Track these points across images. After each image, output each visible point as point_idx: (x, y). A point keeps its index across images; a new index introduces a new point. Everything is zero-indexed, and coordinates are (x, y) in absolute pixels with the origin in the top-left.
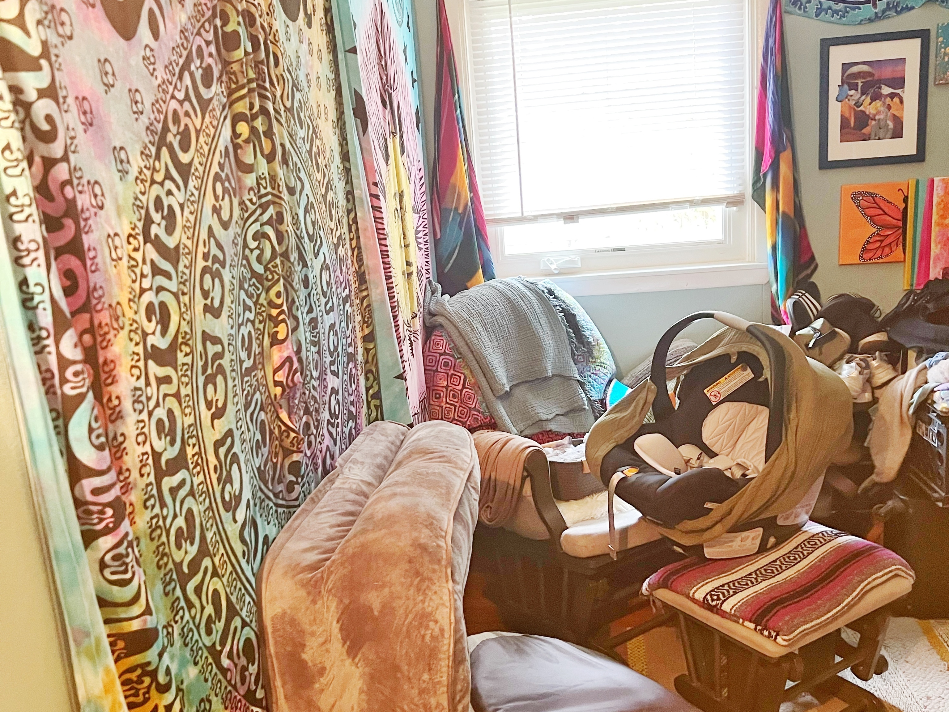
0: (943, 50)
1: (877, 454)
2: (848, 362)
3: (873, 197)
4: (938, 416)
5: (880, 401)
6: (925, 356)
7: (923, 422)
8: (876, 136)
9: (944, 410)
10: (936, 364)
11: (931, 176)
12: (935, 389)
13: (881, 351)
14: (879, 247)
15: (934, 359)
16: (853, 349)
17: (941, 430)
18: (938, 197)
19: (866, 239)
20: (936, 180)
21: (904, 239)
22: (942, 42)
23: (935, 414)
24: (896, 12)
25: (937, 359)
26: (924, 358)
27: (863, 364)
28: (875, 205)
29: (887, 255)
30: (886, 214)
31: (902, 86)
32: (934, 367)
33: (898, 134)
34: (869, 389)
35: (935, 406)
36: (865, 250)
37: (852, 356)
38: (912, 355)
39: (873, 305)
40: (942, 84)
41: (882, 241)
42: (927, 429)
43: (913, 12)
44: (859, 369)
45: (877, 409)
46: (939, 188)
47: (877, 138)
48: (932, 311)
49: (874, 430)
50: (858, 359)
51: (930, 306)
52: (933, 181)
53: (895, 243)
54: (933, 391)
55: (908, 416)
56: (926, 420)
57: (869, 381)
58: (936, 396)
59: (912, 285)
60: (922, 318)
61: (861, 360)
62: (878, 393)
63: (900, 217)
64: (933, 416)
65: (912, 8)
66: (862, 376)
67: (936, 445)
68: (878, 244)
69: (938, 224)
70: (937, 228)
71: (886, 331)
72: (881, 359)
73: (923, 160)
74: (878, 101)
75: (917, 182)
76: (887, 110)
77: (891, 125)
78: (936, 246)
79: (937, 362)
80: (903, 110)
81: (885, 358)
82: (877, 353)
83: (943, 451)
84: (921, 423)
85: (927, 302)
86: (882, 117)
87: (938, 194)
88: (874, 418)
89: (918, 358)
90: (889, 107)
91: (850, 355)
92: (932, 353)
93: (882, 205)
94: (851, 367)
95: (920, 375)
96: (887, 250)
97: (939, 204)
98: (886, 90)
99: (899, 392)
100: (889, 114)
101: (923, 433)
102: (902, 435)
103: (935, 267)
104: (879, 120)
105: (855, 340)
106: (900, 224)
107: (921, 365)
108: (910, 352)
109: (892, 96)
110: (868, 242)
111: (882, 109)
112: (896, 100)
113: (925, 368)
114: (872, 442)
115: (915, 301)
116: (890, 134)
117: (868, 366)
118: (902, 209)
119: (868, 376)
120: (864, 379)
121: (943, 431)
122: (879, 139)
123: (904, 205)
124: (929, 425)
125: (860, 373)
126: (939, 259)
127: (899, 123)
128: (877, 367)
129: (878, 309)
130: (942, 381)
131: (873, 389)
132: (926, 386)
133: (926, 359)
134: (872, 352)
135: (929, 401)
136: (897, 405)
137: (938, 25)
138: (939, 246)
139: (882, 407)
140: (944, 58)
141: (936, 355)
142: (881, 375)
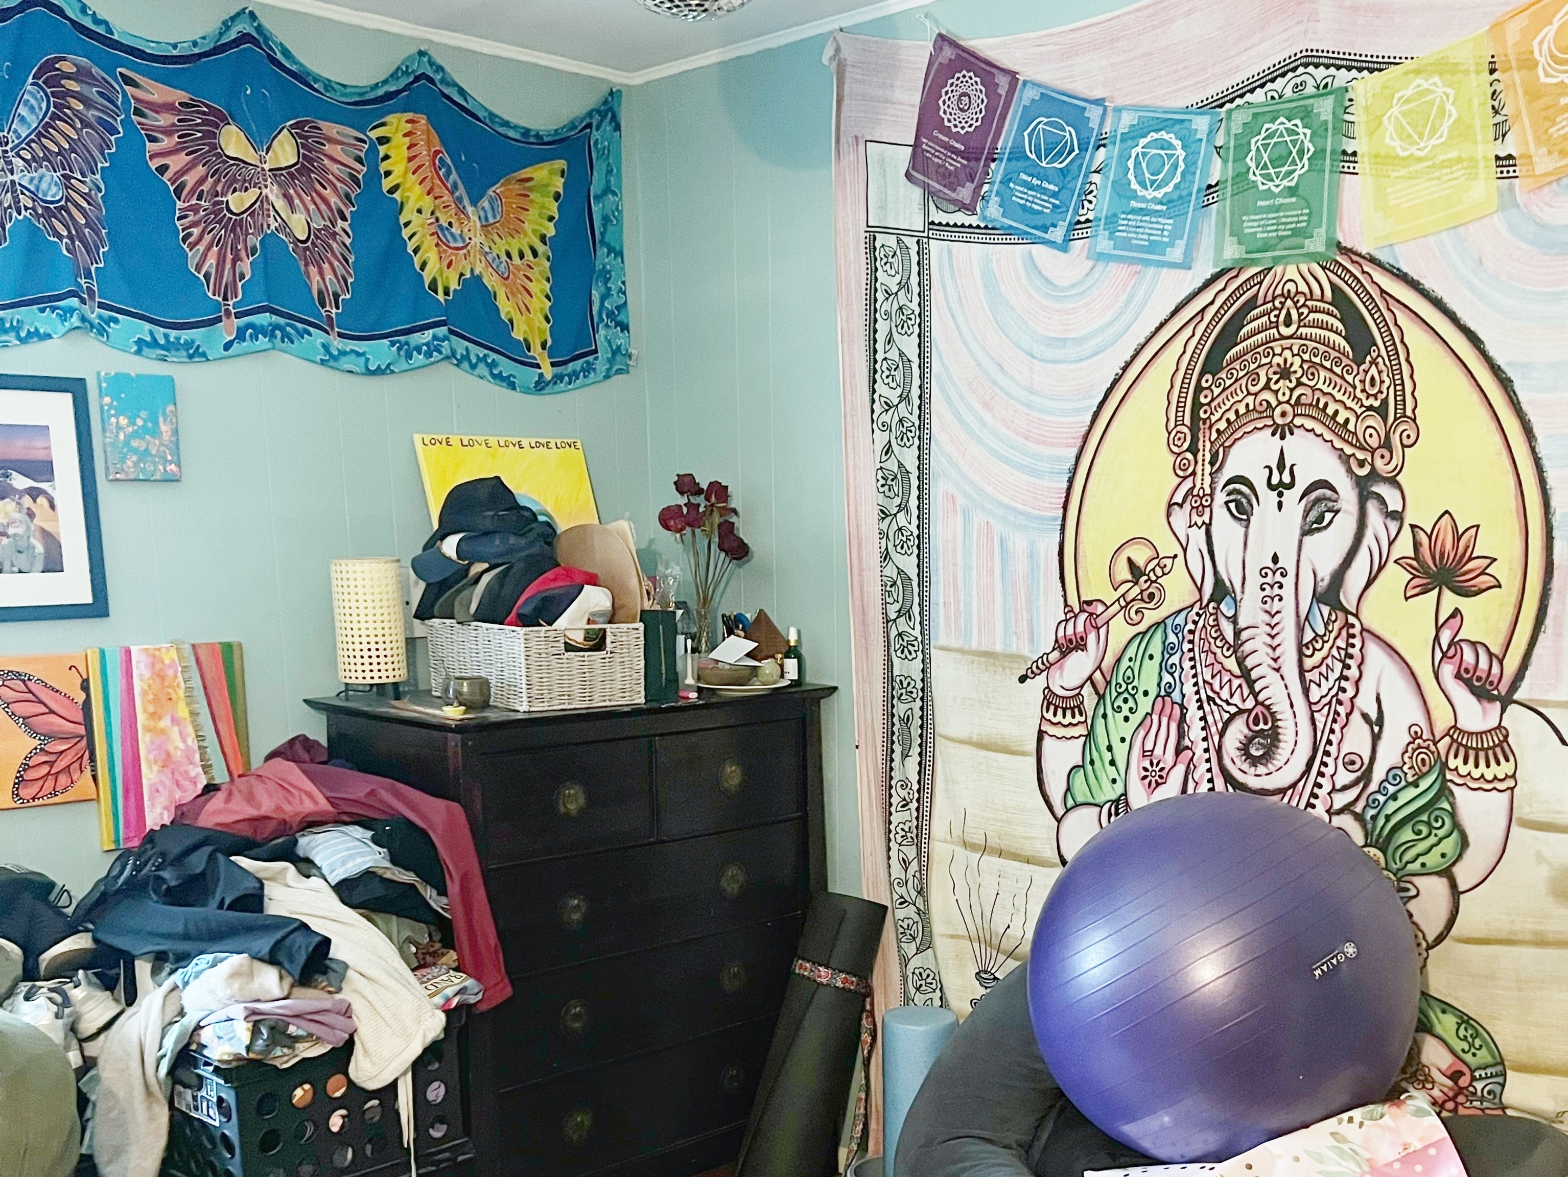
0: (113, 420)
1: (110, 1162)
2: (27, 998)
3: (24, 681)
4: (217, 1071)
5: (101, 1062)
6: (168, 967)
7: (186, 1086)
8: (13, 565)
9: (226, 1057)
10: (197, 977)
11: (126, 644)
12: (202, 1024)
13: (85, 968)
14: (49, 773)
15: (192, 968)
16: (30, 973)
17: (223, 1095)
18: (141, 680)
19: (21, 760)
20: (134, 650)
21: (92, 759)
22: (111, 406)
23: (211, 1068)
24: (19, 338)
25: (197, 969)
26: (167, 970)
27: (59, 999)
28: (30, 696)
29: (66, 789)
30: (52, 712)
31: (50, 478)
32: (193, 984)
33: (53, 564)
34: (75, 1043)
35: (205, 1052)
36: (20, 781)
37: (33, 987)
38: (143, 969)
39: (52, 885)
40: (117, 480)
41: (51, 764)
42: (195, 1098)
43: (49, 342)
44: (55, 1008)
45: (97, 1079)
46: (142, 666)
47: (16, 569)
48: (173, 883)
49: (97, 1118)
50: (45, 990)
51: (166, 874)
52: (128, 652)
53: (77, 765)
54: (198, 1027)
55: (158, 1082)
56: (194, 1081)
57: (73, 1029)
58: (205, 1036)
59: (117, 841)
60: (155, 897)
61: (51, 990)
62: (91, 1049)
63: (80, 717)
64: (206, 1072)
65: (48, 336)
66: (60, 1022)
67: (217, 1124)
68: (45, 770)
69: (148, 729)
70: (148, 735)
71: (87, 930)
72: (89, 983)
73: (106, 614)
74: (7, 500)
75: (102, 653)
76: (27, 518)
77: (40, 548)
78: (150, 768)
79: (197, 975)
80: (57, 521)
81: (95, 979)
82: (81, 972)
83: (232, 1131)
84: (182, 1089)
85: (159, 868)
86: (20, 530)
87: (141, 675)
88: (93, 1098)
89: (155, 972)
90: (31, 515)
91: (30, 984)
92: (183, 959)
93: (44, 695)
94: (38, 1006)
95: (168, 1003)
96: (63, 780)
97: (144, 693)
98: (20, 482)
99: (135, 1041)
100: (33, 528)
101: (188, 1106)
102: (152, 1119)
103: (153, 806)
104: (15, 535)
105: (31, 953)
106: (82, 730)
107: (168, 984)
108: (137, 963)
109: (34, 493)
110: (26, 767)
111: (17, 516)
112: (41, 500)
113: (175, 987)
114: (95, 1141)
115: (137, 869)
116: (40, 565)
117: (67, 1001)
118: (81, 702)
119: (71, 1019)
120: (65, 1025)
121: (229, 1096)
122: (20, 572)
123: (83, 696)
124: (200, 1089)
125: (57, 1016)
126: (157, 791)
127: (52, 543)
128: (86, 1000)
129: (63, 890)
130: (213, 1007)
131: (81, 1041)
132: (185, 1021)
133: (172, 972)
134: (69, 973)
135: (194, 1047)
136: (135, 1064)
137: (99, 373)
138: (155, 768)
139: (106, 1071)
140: (117, 436)
141: (195, 961)
142: (93, 1014)
